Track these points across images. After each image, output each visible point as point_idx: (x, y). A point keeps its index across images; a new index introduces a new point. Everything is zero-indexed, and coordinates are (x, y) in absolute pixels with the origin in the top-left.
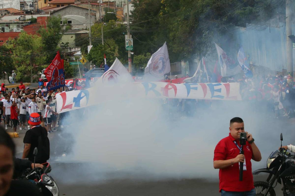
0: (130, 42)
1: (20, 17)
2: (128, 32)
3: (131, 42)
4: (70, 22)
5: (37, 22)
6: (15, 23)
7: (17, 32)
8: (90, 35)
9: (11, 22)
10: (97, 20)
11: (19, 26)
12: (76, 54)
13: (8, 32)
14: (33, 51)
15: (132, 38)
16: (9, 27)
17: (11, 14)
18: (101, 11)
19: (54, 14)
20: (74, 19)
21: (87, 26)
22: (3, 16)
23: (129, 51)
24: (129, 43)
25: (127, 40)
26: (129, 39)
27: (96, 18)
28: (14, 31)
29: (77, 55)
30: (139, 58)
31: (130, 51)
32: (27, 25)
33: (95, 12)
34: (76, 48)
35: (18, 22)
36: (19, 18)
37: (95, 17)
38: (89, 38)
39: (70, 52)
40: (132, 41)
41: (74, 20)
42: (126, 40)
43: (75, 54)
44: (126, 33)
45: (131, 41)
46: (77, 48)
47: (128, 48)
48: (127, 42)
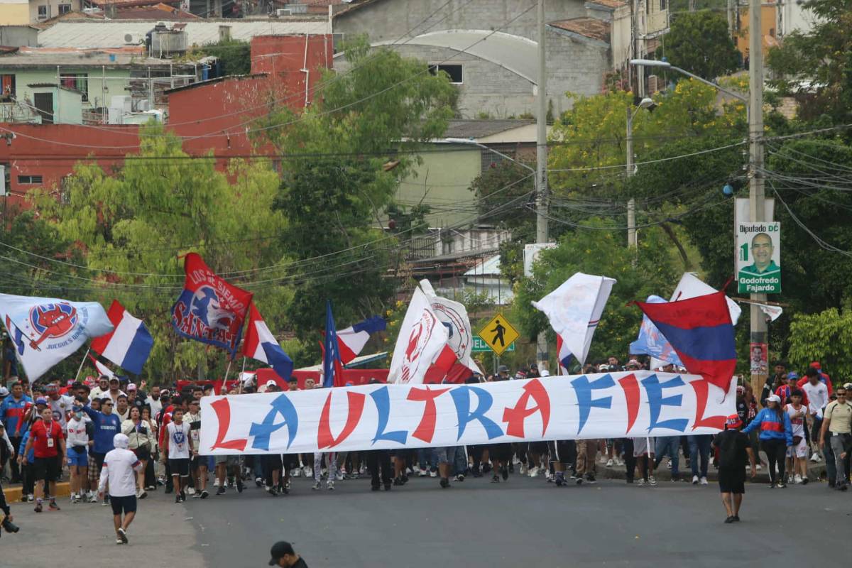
0: (761, 241)
1: (149, 35)
2: (753, 182)
3: (769, 244)
4: (455, 72)
5: (254, 71)
6: (119, 69)
7: (127, 125)
8: (540, 180)
9: (94, 61)
10: (618, 63)
11: (142, 90)
12: (479, 270)
13: (72, 127)
14: (215, 251)
15: (776, 219)
16: (79, 92)
17: (100, 6)
18: (643, 9)
19: (354, 20)
20: (476, 58)
21: (555, 101)
22: (50, 21)
23: (753, 297)
24: (754, 245)
25: (744, 229)
26: (758, 225)
27: (609, 54)
28: (112, 121)
29: (483, 276)
30: (828, 326)
31: (762, 297)
32: (192, 86)
33: (605, 18)
34: (484, 236)
35: (139, 60)
36: (145, 38)
37: (607, 46)
38: (533, 197)
39: (447, 257)
40: (776, 237)
41: (474, 62)
42: (738, 228)
43: (472, 272)
44: (740, 187)
45: (771, 234)
46: (488, 230)
47: (751, 277)
48: (742, 239)
